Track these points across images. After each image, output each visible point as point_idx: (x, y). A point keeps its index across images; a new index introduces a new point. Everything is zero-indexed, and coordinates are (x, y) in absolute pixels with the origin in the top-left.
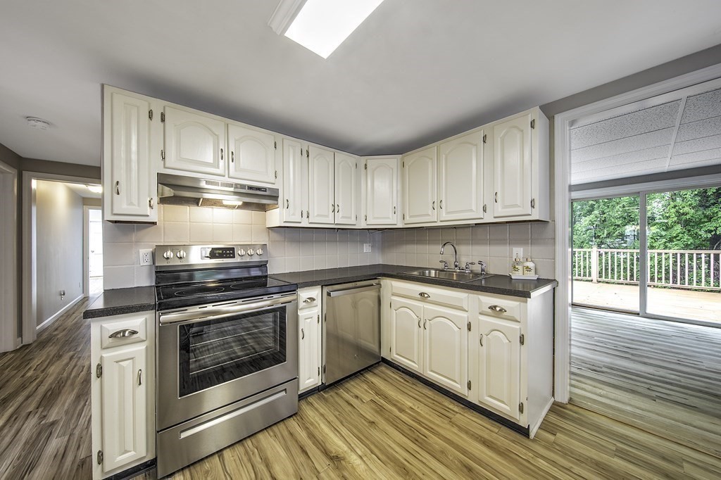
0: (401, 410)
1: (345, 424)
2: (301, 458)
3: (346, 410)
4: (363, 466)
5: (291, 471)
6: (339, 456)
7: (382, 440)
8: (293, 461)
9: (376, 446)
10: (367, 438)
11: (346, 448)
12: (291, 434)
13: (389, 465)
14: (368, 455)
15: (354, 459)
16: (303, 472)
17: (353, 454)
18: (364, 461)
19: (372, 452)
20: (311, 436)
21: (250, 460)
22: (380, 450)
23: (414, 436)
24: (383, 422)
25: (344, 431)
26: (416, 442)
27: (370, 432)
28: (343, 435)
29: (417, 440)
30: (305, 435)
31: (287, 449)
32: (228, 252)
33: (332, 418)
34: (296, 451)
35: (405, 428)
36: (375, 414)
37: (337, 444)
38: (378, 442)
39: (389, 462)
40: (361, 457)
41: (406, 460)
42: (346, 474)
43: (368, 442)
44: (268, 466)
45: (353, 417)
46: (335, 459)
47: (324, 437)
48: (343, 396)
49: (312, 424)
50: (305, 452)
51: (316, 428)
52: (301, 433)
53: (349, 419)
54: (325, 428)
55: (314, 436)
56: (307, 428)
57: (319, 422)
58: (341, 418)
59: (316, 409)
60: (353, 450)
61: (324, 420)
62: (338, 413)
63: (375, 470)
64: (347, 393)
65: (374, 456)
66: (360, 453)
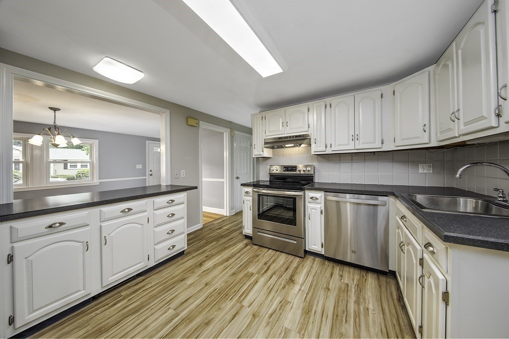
0: (357, 302)
1: (315, 277)
2: (283, 269)
3: (326, 275)
4: (296, 292)
5: (276, 269)
6: (294, 281)
7: (319, 296)
8: (280, 268)
9: (313, 295)
10: (314, 289)
11: (300, 282)
12: (292, 262)
13: (305, 303)
14: (304, 293)
15: (297, 288)
16: (277, 273)
17: (299, 286)
18: (299, 292)
19: (307, 294)
20: (297, 268)
21: (272, 257)
22: (312, 297)
23: (339, 314)
24: (335, 294)
25: (310, 278)
26: (335, 316)
27: (321, 288)
28: (308, 279)
29: (337, 316)
31: (284, 264)
32: (294, 168)
33: (313, 271)
34: (285, 266)
35: (341, 307)
36: (337, 289)
37: (300, 278)
38: (316, 295)
39: (308, 303)
40: (300, 290)
41: (315, 311)
42: (287, 287)
43: (312, 290)
44: (273, 262)
45: (323, 279)
46: (291, 280)
47: (300, 272)
48: (335, 270)
49: (303, 266)
50: (287, 269)
51: (302, 268)
52: (295, 265)
53: (320, 277)
54: (305, 271)
55: (297, 269)
56: (299, 265)
57: (307, 268)
58: (317, 275)
59: (313, 264)
60: (302, 285)
61: (309, 269)
62: (319, 272)
63: (298, 297)
64: (339, 271)
65: (305, 295)
66: (302, 288)
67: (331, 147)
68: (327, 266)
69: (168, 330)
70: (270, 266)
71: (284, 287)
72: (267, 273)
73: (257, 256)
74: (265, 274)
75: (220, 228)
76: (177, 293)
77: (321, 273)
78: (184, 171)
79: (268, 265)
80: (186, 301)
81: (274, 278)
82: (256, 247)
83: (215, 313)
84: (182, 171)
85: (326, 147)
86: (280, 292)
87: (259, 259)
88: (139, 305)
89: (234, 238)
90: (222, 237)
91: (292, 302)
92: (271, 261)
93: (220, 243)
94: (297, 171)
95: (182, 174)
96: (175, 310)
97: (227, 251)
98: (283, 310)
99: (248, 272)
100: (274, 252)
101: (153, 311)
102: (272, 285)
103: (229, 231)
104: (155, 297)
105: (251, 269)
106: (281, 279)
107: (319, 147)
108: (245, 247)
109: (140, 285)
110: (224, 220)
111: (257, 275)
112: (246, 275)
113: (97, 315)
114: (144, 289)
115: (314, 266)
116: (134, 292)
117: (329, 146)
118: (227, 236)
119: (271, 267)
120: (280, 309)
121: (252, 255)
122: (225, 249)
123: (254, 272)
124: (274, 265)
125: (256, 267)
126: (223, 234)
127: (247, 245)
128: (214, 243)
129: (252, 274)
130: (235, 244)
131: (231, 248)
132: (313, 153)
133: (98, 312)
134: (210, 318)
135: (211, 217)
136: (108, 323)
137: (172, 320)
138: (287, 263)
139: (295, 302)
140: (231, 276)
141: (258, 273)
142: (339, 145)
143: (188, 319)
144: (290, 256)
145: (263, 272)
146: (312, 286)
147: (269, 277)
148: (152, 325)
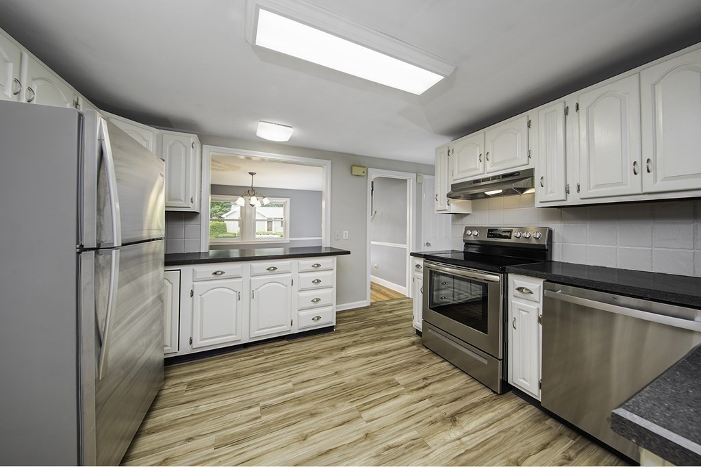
1: (503, 435)
2: (448, 397)
3: (531, 440)
4: (448, 438)
5: (436, 392)
6: (457, 422)
8: (446, 393)
10: (488, 451)
11: (467, 429)
12: (472, 392)
14: (462, 446)
15: (455, 433)
16: (436, 398)
17: (461, 433)
18: (454, 440)
19: (467, 451)
20: (475, 405)
21: (443, 373)
25: (491, 432)
27: (502, 456)
28: (485, 430)
30: (475, 401)
33: (506, 424)
34: (456, 395)
37: (471, 423)
40: (459, 439)
42: (439, 424)
43: (482, 450)
44: (438, 381)
45: (519, 444)
46: (453, 419)
47: (477, 414)
48: (560, 442)
49: (490, 407)
50: (456, 400)
51: (486, 410)
52: (476, 399)
53: (514, 440)
54: (489, 416)
55: (475, 407)
56: (484, 403)
57: (497, 413)
58: (511, 432)
59: (515, 411)
60: (467, 434)
61: (500, 417)
62: (519, 430)
63: (446, 447)
64: (570, 448)
65: (463, 451)
66: (464, 439)
67: (579, 191)
68: (546, 427)
69: (278, 401)
70: (430, 384)
71: (433, 423)
72: (419, 391)
73: (420, 364)
74: (415, 393)
75: (390, 312)
76: (304, 369)
77: (521, 433)
78: (347, 232)
79: (429, 382)
80: (307, 381)
81: (427, 403)
82: (426, 351)
83: (326, 408)
84: (344, 232)
85: (568, 192)
86: (423, 425)
87: (419, 369)
88: (270, 367)
89: (401, 330)
90: (387, 323)
91: (433, 449)
92: (438, 378)
93: (379, 330)
94: (512, 237)
95: (344, 235)
96: (294, 385)
97: (382, 343)
98: (411, 451)
99: (394, 379)
100: (451, 367)
101: (277, 377)
102: (417, 411)
103: (400, 318)
104: (285, 364)
105: (398, 378)
106: (436, 409)
107: (551, 192)
108: (410, 346)
109: (281, 348)
110: (401, 303)
111: (403, 388)
112: (388, 381)
113: (241, 361)
114: (282, 353)
115: (515, 416)
116: (273, 353)
117: (573, 190)
118: (393, 324)
119: (431, 387)
120: (406, 448)
121: (412, 359)
122: (382, 339)
123: (402, 383)
124: (438, 385)
125: (408, 377)
126: (389, 320)
127: (413, 344)
128: (373, 328)
129: (397, 384)
130: (397, 338)
131: (389, 342)
132: (538, 204)
133: (242, 359)
134: (318, 410)
135: (387, 296)
136: (243, 372)
137: (286, 393)
138: (462, 391)
139: (437, 452)
140: (368, 375)
141: (406, 386)
142: (597, 186)
143: (299, 400)
144: (476, 383)
145: (415, 388)
146: (484, 445)
147: (420, 398)
148: (270, 390)
